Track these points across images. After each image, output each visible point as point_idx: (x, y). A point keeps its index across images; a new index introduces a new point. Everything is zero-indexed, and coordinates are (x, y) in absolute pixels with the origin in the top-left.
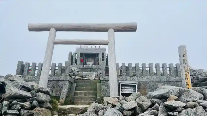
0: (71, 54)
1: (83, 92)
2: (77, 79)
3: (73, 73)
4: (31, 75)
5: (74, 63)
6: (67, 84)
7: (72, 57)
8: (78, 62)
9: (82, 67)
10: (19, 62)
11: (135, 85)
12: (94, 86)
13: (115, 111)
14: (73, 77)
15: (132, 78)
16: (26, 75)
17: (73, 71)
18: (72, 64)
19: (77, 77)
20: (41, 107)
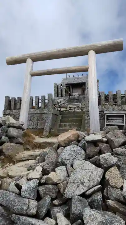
0: (57, 85)
1: (68, 124)
2: (63, 111)
3: (59, 105)
4: (18, 109)
5: (59, 95)
6: (51, 116)
7: (58, 88)
8: (64, 93)
9: (68, 98)
10: (6, 97)
11: (124, 116)
12: (79, 117)
13: (75, 149)
14: (59, 109)
15: (120, 107)
16: (13, 109)
17: (58, 103)
18: (58, 96)
19: (62, 109)
20: (11, 142)
